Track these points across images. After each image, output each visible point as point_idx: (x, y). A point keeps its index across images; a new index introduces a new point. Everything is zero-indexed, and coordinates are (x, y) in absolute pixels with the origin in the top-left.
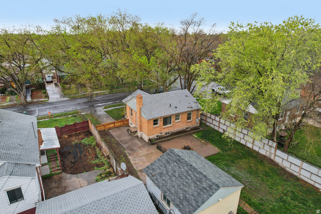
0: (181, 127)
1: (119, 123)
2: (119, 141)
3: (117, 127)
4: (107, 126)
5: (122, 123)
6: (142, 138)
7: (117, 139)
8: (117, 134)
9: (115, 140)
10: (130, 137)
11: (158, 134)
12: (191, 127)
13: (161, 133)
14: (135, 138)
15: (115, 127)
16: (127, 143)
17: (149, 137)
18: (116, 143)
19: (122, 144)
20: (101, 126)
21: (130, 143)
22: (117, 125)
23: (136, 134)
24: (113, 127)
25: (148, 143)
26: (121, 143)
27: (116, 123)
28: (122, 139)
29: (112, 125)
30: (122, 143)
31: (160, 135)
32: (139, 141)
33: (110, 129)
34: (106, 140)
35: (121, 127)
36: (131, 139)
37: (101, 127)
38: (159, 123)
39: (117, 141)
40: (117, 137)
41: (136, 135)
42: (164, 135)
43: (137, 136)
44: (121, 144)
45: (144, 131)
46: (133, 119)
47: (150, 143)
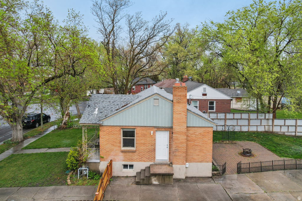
5: (107, 175)
6: (187, 178)
14: (181, 184)
25: (213, 175)
32: (197, 182)
36: (183, 189)
43: (177, 180)
45: (195, 157)
46: (136, 154)
47: (218, 173)
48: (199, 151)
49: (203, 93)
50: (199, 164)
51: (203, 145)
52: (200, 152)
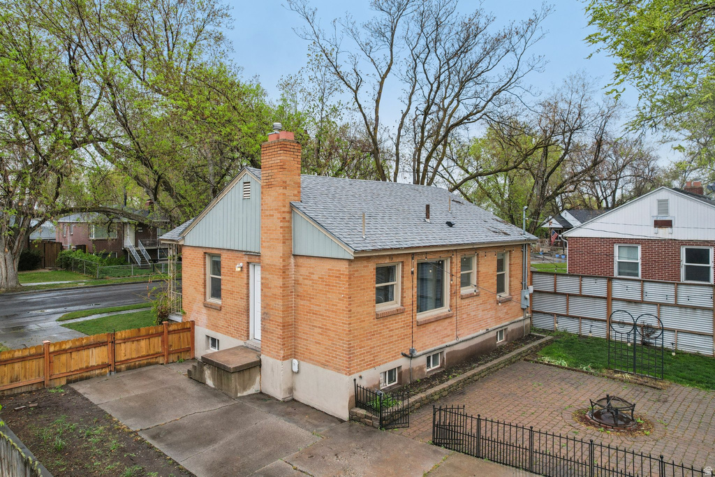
0: (481, 327)
1: (143, 343)
2: (144, 436)
3: (129, 368)
4: (64, 357)
5: (157, 341)
6: (293, 402)
7: (132, 424)
8: (129, 399)
9: (114, 429)
10: (217, 406)
11: (395, 357)
12: (510, 328)
13: (411, 356)
14: (249, 404)
15: (113, 367)
16: (212, 441)
17: (356, 376)
18: (123, 450)
19: (170, 454)
20: (23, 359)
21: (231, 437)
22: (126, 351)
23: (251, 381)
24: (104, 366)
25: (353, 418)
26: (158, 446)
27: (125, 340)
28: (167, 418)
29: (97, 356)
30: (170, 445)
31: (404, 363)
32: (286, 415)
33: (82, 379)
34: (39, 439)
35: (149, 364)
36: (227, 412)
37: (17, 366)
38: (397, 293)
39: (126, 435)
40: (130, 413)
41: (252, 390)
42: (421, 369)
43: (262, 397)
44: (160, 455)
45: (313, 347)
46: (222, 314)
47: (366, 417)
48: (320, 330)
49: (655, 219)
50: (320, 369)
51: (328, 314)
52: (321, 334)
